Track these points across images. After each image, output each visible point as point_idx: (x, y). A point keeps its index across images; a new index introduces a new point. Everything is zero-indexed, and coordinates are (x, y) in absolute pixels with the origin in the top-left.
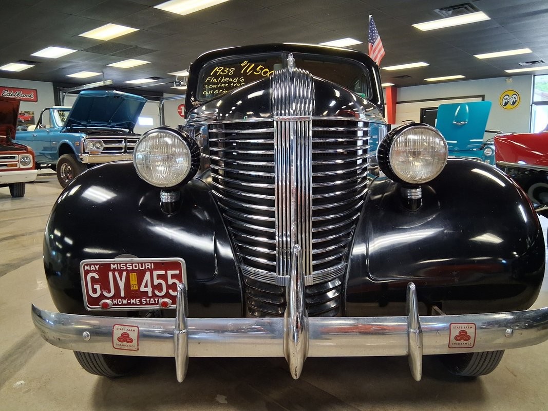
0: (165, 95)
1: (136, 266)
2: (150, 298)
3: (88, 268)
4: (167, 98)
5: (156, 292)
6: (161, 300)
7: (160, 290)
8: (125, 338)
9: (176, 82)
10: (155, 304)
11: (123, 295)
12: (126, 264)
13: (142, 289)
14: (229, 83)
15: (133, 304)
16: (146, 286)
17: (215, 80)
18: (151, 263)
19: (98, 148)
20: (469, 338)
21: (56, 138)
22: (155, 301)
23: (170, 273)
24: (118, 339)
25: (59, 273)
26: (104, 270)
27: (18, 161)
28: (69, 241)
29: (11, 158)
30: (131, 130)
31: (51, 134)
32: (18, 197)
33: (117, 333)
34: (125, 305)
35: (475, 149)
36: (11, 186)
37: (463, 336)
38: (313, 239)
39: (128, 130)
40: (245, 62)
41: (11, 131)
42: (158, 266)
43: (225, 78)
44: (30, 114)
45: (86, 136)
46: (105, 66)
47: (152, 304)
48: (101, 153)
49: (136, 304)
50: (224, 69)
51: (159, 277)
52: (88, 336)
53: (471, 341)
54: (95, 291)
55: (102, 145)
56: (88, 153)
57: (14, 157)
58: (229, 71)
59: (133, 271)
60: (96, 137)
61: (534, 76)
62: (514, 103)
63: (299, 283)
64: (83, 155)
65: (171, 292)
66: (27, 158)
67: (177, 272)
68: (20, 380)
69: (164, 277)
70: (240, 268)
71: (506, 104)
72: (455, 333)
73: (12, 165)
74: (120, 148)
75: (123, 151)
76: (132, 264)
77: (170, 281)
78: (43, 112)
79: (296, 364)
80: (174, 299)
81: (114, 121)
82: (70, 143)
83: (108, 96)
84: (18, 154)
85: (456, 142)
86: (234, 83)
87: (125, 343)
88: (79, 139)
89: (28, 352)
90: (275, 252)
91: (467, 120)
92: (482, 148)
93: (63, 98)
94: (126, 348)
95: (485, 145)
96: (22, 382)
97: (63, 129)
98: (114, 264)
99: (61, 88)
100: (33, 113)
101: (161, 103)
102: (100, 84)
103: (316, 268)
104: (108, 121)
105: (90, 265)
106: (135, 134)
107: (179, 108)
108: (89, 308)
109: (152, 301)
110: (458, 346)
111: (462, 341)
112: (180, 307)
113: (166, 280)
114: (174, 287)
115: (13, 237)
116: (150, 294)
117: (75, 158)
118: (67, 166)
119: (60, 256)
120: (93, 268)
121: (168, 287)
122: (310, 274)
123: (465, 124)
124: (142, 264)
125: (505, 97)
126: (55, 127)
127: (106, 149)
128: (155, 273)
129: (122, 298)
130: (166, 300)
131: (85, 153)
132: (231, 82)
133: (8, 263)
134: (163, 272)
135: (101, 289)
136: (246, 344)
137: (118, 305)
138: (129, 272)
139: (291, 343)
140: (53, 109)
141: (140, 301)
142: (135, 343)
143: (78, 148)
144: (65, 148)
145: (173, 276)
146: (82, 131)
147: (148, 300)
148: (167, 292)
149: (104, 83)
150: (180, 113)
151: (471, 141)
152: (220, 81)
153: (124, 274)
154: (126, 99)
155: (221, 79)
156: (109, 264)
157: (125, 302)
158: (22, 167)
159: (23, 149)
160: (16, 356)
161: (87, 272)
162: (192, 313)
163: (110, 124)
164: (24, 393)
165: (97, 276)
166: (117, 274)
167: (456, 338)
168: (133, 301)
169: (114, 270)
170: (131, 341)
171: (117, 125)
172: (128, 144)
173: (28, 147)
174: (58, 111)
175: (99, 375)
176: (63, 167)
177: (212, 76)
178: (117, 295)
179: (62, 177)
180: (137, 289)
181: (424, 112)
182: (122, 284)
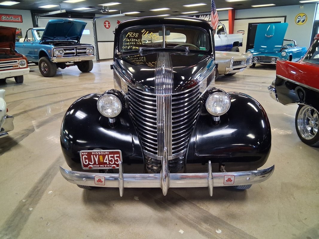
0: (96, 16)
1: (102, 153)
2: (108, 165)
3: (83, 154)
4: (97, 18)
5: (110, 163)
6: (112, 166)
7: (112, 162)
8: (99, 181)
9: (103, 10)
10: (110, 167)
11: (97, 164)
12: (98, 152)
13: (105, 161)
14: (136, 42)
15: (101, 167)
16: (106, 160)
17: (128, 40)
18: (108, 152)
19: (61, 54)
20: (232, 181)
21: (37, 47)
22: (110, 166)
23: (115, 156)
24: (97, 181)
25: (68, 149)
26: (89, 154)
27: (18, 64)
28: (71, 137)
29: (14, 62)
30: (79, 41)
31: (34, 45)
32: (20, 83)
33: (96, 179)
34: (98, 167)
35: (277, 52)
36: (16, 78)
37: (229, 180)
38: (172, 142)
39: (76, 41)
40: (144, 30)
41: (12, 45)
42: (111, 153)
43: (133, 39)
44: (19, 30)
45: (54, 47)
46: (61, 2)
47: (109, 167)
48: (63, 56)
49: (102, 167)
50: (133, 34)
51: (111, 157)
52: (85, 180)
53: (233, 182)
54: (86, 162)
55: (63, 52)
56: (56, 57)
57: (16, 62)
58: (135, 35)
59: (101, 155)
60: (60, 47)
61: (318, 4)
62: (303, 21)
63: (166, 164)
64: (53, 58)
65: (116, 162)
66: (23, 62)
67: (118, 155)
68: (50, 191)
69: (113, 157)
70: (143, 151)
71: (299, 21)
72: (226, 179)
73: (15, 66)
74: (73, 53)
75: (75, 54)
76: (101, 152)
77: (116, 159)
78: (27, 31)
79: (165, 191)
80: (118, 165)
81: (69, 36)
82: (45, 51)
83: (65, 22)
84: (18, 60)
85: (266, 47)
86: (138, 42)
87: (100, 183)
88: (50, 48)
89: (50, 177)
90: (157, 147)
91: (273, 34)
92: (281, 51)
93: (37, 20)
94: (100, 184)
95: (283, 49)
96: (51, 192)
97: (41, 42)
98: (93, 152)
99: (36, 14)
100: (21, 30)
101: (94, 20)
102: (59, 12)
103: (173, 153)
104: (65, 36)
105: (84, 153)
106: (81, 44)
107: (105, 23)
108: (84, 168)
109: (109, 166)
110: (227, 184)
111: (229, 182)
112: (120, 168)
113: (114, 158)
114: (117, 161)
115: (25, 112)
116: (108, 163)
117: (49, 59)
118: (44, 64)
119: (68, 142)
120: (85, 154)
121: (115, 161)
122: (171, 156)
123: (271, 37)
124: (104, 152)
125: (299, 17)
126: (35, 41)
127: (65, 54)
128: (110, 156)
129: (97, 165)
130: (114, 165)
131: (54, 57)
132: (137, 42)
133: (28, 128)
134: (113, 155)
135: (89, 162)
136: (146, 182)
137: (95, 167)
138: (99, 155)
139: (163, 182)
140: (34, 29)
141: (104, 166)
142: (103, 182)
143: (50, 54)
144: (42, 54)
145: (117, 157)
146: (51, 42)
147: (107, 165)
148: (115, 163)
149: (61, 11)
150: (105, 26)
151: (276, 46)
152: (131, 41)
153: (97, 156)
154: (75, 23)
155: (132, 40)
156: (91, 152)
157: (98, 166)
158: (21, 67)
159: (20, 56)
160: (46, 179)
161: (83, 155)
162: (125, 171)
163: (66, 38)
164: (53, 196)
165: (87, 157)
166: (94, 156)
167: (226, 181)
168: (101, 166)
169: (93, 155)
170: (102, 182)
171: (70, 38)
172: (78, 50)
173: (24, 56)
174: (37, 31)
175: (84, 188)
176: (42, 65)
177: (127, 37)
178: (95, 163)
179: (42, 70)
180: (103, 161)
181: (250, 26)
182: (97, 160)
